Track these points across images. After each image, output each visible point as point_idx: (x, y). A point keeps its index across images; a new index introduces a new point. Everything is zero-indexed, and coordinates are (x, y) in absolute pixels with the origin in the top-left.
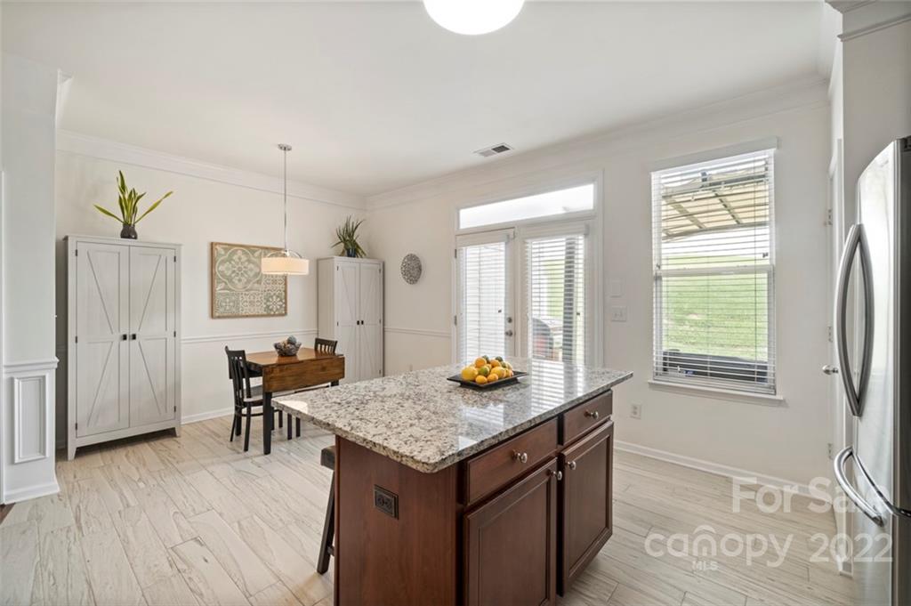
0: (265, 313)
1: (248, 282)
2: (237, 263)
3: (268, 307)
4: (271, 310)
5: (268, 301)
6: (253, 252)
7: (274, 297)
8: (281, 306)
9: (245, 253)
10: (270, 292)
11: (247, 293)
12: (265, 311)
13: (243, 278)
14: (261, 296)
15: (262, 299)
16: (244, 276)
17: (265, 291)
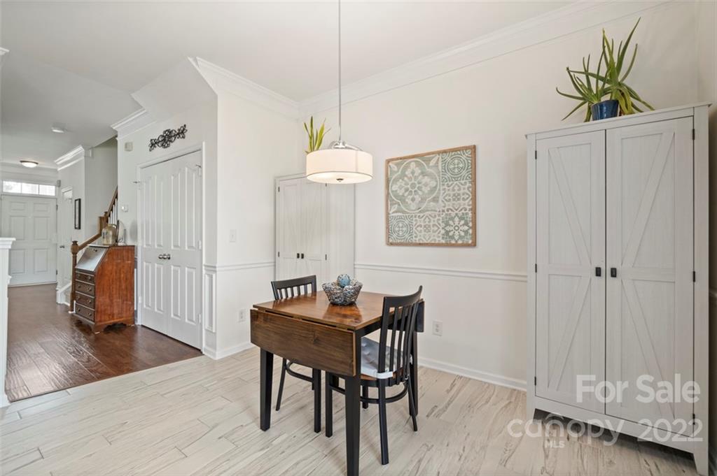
0: (444, 241)
1: (423, 200)
2: (410, 179)
3: (447, 232)
4: (452, 237)
5: (447, 224)
6: (427, 161)
7: (457, 219)
8: (466, 232)
9: (418, 164)
10: (450, 212)
11: (422, 215)
12: (443, 238)
13: (417, 197)
14: (437, 217)
15: (440, 222)
16: (418, 194)
17: (443, 211)
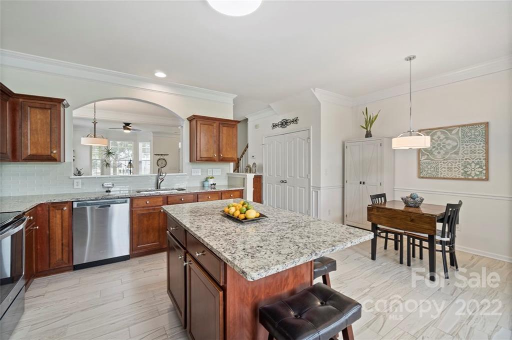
0: (463, 177)
1: (446, 153)
2: (437, 141)
5: (466, 167)
6: (450, 131)
9: (443, 133)
10: (468, 160)
11: (445, 162)
12: (462, 175)
13: (441, 151)
14: (458, 163)
15: (460, 166)
16: (443, 149)
17: (463, 160)
